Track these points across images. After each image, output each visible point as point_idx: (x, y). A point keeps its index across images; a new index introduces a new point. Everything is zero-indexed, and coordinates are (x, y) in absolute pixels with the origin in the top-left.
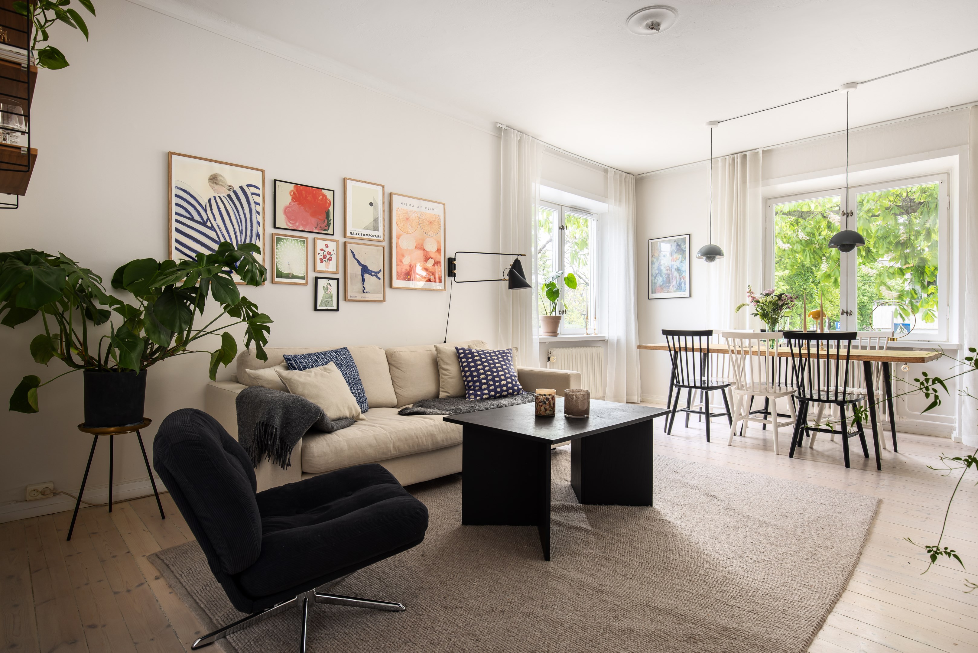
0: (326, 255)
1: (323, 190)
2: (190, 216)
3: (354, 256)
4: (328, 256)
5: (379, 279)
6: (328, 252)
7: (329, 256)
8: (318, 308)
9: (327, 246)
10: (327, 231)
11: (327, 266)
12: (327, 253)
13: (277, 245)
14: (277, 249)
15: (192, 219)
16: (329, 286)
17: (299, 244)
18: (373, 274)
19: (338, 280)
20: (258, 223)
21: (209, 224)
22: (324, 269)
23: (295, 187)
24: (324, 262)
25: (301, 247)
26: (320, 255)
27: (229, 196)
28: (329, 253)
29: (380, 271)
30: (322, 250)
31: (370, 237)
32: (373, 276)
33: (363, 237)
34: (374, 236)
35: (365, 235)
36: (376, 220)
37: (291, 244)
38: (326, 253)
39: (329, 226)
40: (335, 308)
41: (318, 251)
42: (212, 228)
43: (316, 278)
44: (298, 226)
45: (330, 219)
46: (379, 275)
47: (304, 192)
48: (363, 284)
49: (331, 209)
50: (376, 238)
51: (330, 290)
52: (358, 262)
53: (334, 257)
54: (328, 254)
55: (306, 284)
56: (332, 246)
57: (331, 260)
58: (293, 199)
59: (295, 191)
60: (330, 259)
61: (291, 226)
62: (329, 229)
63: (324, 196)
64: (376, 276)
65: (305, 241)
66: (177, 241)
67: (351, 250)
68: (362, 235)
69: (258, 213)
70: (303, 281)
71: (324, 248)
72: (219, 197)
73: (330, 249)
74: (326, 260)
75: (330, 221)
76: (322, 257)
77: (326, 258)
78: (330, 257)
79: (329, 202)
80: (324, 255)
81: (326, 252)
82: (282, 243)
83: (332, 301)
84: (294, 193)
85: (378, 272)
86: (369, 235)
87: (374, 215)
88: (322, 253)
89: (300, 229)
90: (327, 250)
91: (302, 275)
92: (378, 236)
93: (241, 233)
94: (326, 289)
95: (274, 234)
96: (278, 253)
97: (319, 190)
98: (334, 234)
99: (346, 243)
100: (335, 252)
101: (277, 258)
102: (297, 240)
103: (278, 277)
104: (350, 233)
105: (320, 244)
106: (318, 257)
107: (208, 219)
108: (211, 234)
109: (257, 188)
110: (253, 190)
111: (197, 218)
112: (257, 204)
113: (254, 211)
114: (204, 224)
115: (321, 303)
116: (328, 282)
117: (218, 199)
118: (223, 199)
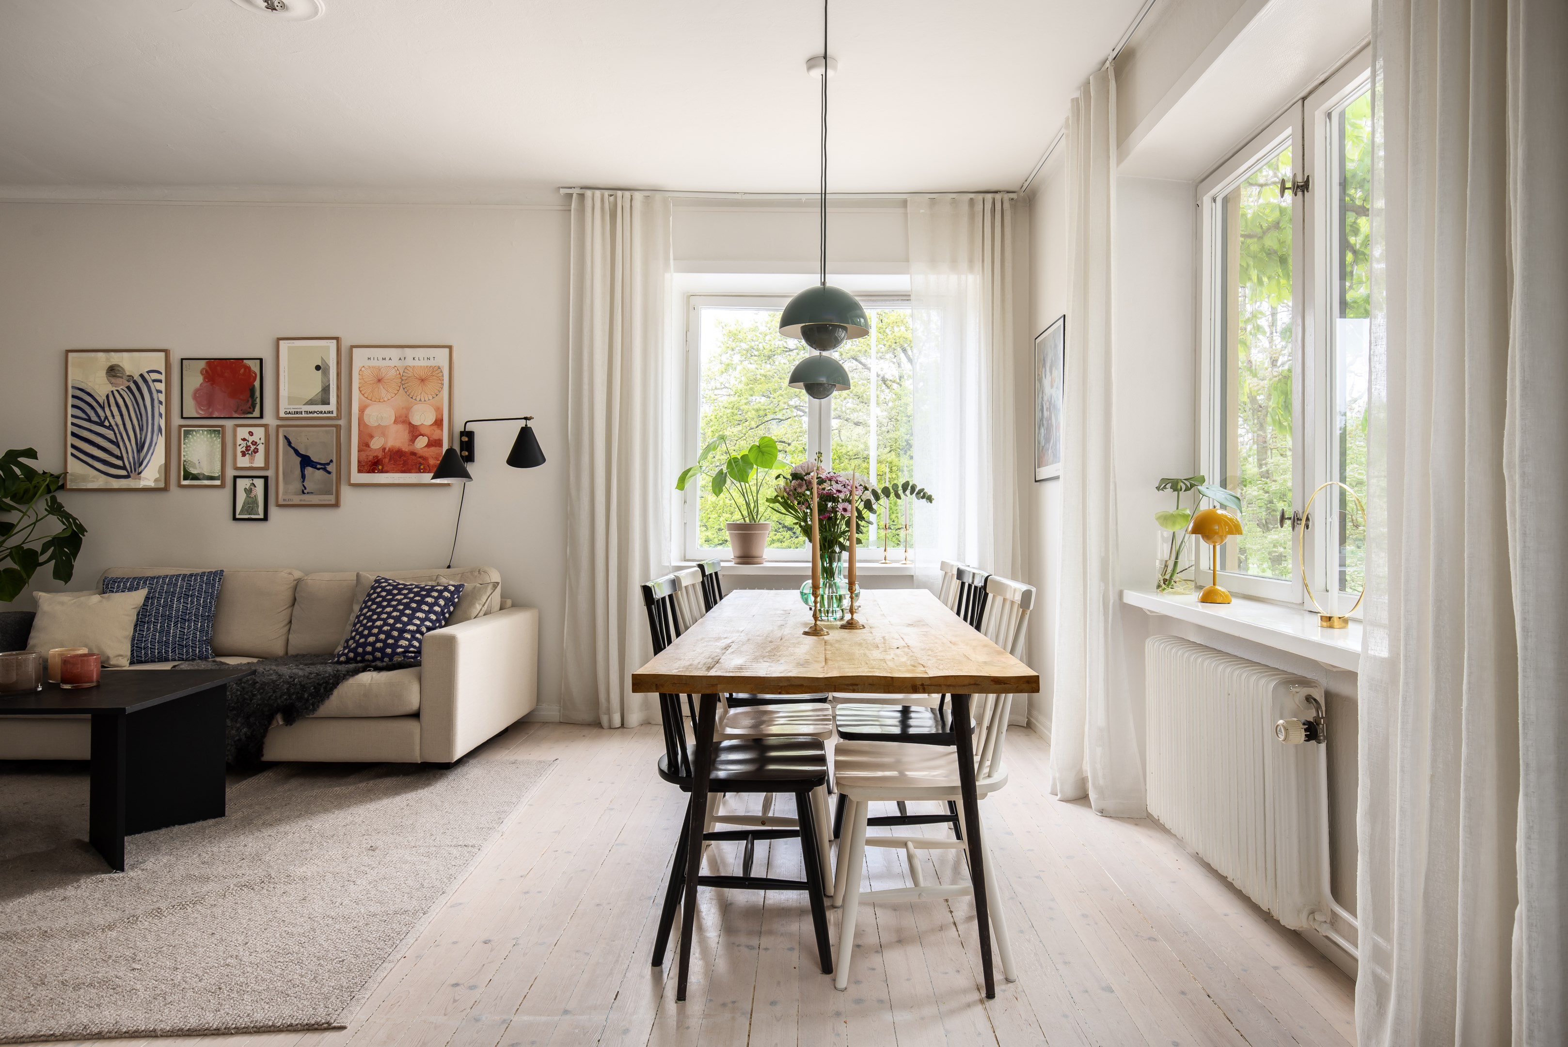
0: (250, 446)
1: (245, 361)
2: (86, 417)
3: (289, 443)
4: (253, 447)
5: (329, 473)
6: (253, 441)
7: (255, 447)
8: (238, 516)
9: (251, 433)
10: (252, 414)
11: (252, 460)
12: (252, 443)
13: (184, 440)
14: (184, 444)
15: (89, 420)
16: (252, 487)
17: (213, 435)
18: (319, 466)
19: (266, 478)
20: (161, 415)
21: (107, 423)
22: (248, 465)
23: (207, 363)
24: (247, 455)
25: (216, 438)
26: (242, 446)
27: (129, 388)
28: (254, 443)
29: (331, 461)
30: (244, 440)
31: (315, 415)
32: (319, 469)
33: (304, 415)
34: (321, 412)
35: (306, 412)
36: (326, 389)
37: (202, 436)
38: (249, 444)
39: (254, 407)
40: (261, 516)
41: (239, 441)
42: (110, 427)
43: (235, 478)
44: (212, 413)
45: (255, 397)
46: (329, 468)
47: (219, 368)
48: (303, 481)
49: (257, 384)
50: (325, 415)
51: (253, 493)
52: (296, 452)
53: (261, 448)
54: (253, 445)
55: (222, 486)
56: (259, 434)
57: (257, 452)
58: (204, 379)
59: (208, 368)
60: (256, 451)
61: (203, 414)
62: (254, 411)
63: (248, 368)
64: (325, 469)
65: (219, 432)
66: (73, 446)
67: (285, 437)
68: (303, 413)
69: (161, 403)
70: (218, 483)
71: (247, 436)
72: (117, 391)
73: (255, 438)
74: (250, 452)
75: (255, 401)
76: (244, 449)
77: (250, 450)
78: (256, 448)
79: (254, 375)
80: (247, 447)
81: (250, 441)
82: (190, 436)
83: (258, 506)
84: (207, 371)
85: (328, 464)
86: (315, 412)
87: (322, 382)
88: (244, 444)
89: (214, 416)
90: (251, 439)
91: (217, 475)
92: (329, 412)
93: (141, 429)
94: (248, 491)
95: (181, 426)
96: (186, 450)
97: (240, 361)
98: (261, 417)
99: (278, 427)
100: (263, 441)
101: (184, 456)
102: (210, 430)
103: (185, 478)
104: (286, 413)
105: (242, 433)
106: (239, 450)
107: (106, 417)
108: (109, 434)
109: (160, 373)
110: (155, 376)
111: (94, 418)
112: (159, 392)
113: (156, 402)
114: (101, 424)
115: (242, 510)
116: (251, 482)
117: (116, 393)
118: (122, 392)
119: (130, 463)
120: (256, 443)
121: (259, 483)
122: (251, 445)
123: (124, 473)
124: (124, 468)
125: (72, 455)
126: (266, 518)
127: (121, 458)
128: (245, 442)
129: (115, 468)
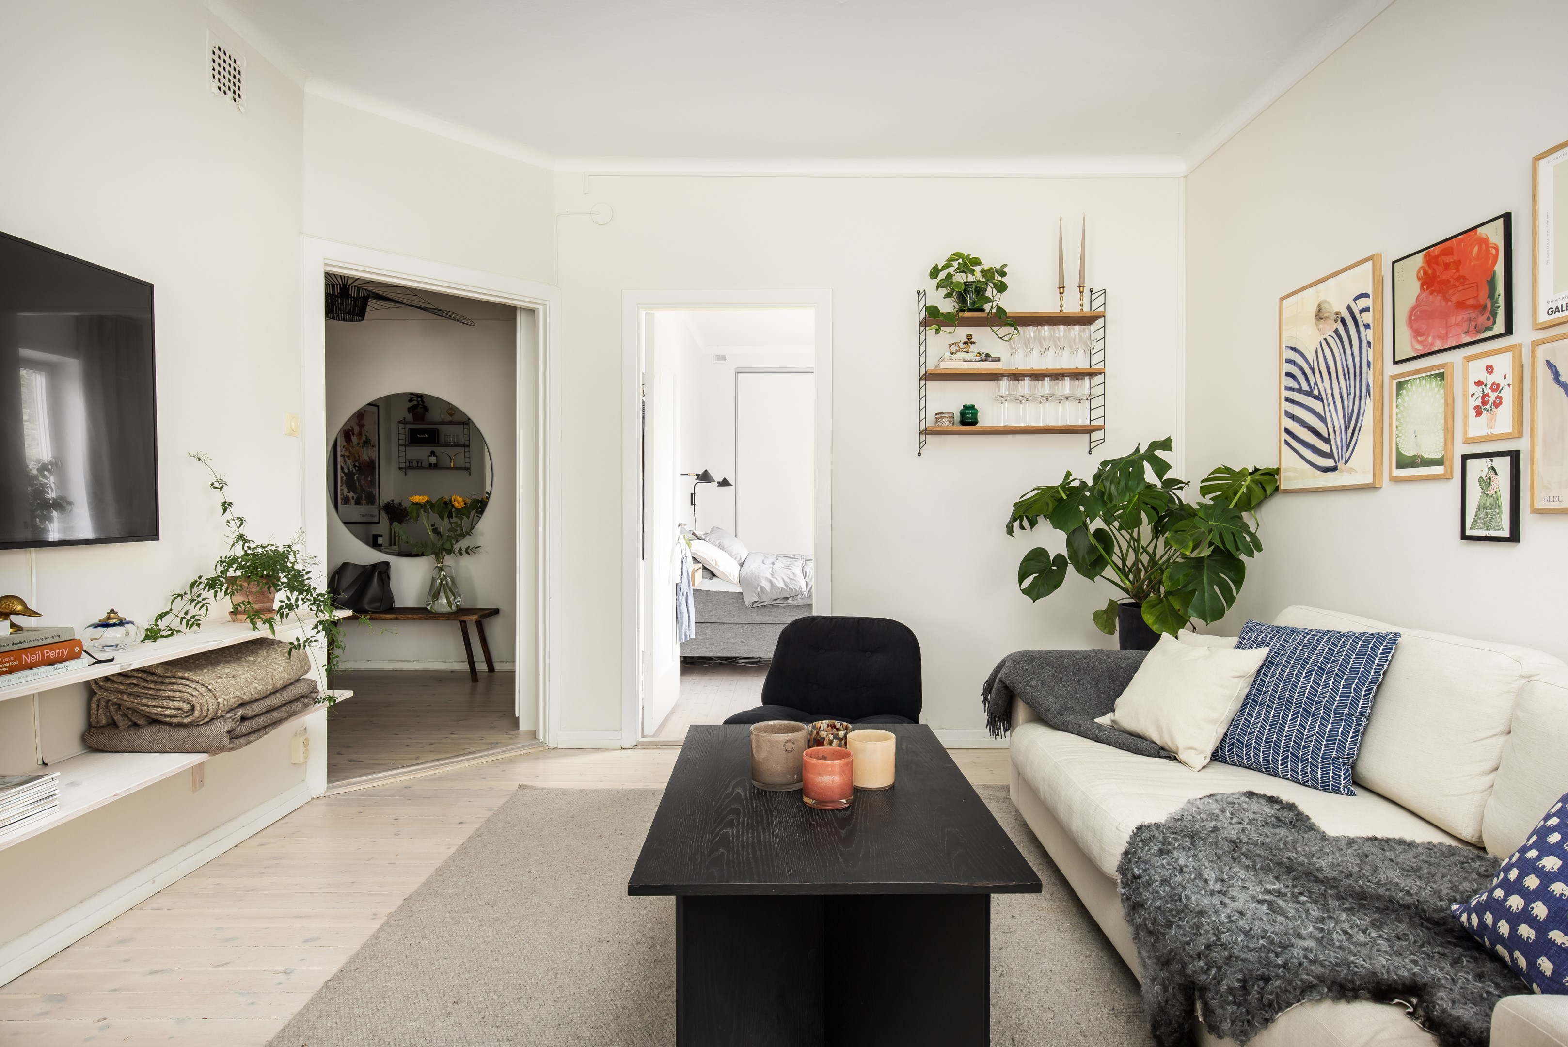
0: (1488, 395)
1: (1479, 230)
2: (1298, 387)
3: (1556, 375)
4: (1493, 396)
6: (1494, 384)
7: (1496, 394)
8: (1469, 533)
9: (1490, 369)
10: (1493, 329)
11: (1491, 423)
12: (1491, 388)
13: (1397, 399)
15: (1300, 391)
16: (1492, 475)
17: (1434, 383)
19: (1515, 456)
20: (1369, 365)
21: (1316, 392)
22: (1484, 432)
23: (1426, 255)
24: (1484, 413)
25: (1436, 389)
26: (1475, 397)
27: (1336, 331)
28: (1496, 387)
30: (1479, 383)
37: (1420, 389)
38: (1487, 390)
39: (1494, 315)
40: (1507, 532)
41: (1472, 387)
42: (1319, 398)
43: (1465, 458)
44: (1432, 344)
45: (1497, 294)
47: (1442, 259)
49: (1498, 267)
51: (1494, 485)
53: (1507, 395)
54: (1493, 390)
55: (1445, 476)
56: (1503, 364)
57: (1501, 403)
58: (1423, 284)
59: (1426, 265)
60: (1497, 404)
61: (1420, 349)
62: (1494, 323)
63: (1484, 242)
65: (1444, 374)
66: (1287, 431)
67: (1548, 362)
69: (1370, 344)
70: (1439, 470)
71: (1483, 376)
72: (1325, 339)
73: (1497, 377)
74: (1488, 407)
75: (1497, 302)
76: (1479, 402)
77: (1488, 401)
78: (1498, 397)
79: (1494, 251)
80: (1485, 396)
81: (1489, 385)
82: (1404, 391)
83: (1500, 514)
84: (1425, 272)
88: (1478, 391)
89: (1436, 349)
90: (1489, 380)
91: (1439, 456)
93: (1349, 394)
94: (1485, 483)
95: (1393, 377)
96: (1399, 416)
97: (1472, 233)
98: (1509, 330)
99: (1536, 344)
100: (1509, 380)
101: (1397, 427)
102: (1430, 376)
103: (1399, 466)
104: (1551, 312)
105: (1477, 370)
106: (1473, 403)
107: (1316, 383)
108: (1317, 406)
109: (1366, 295)
110: (1363, 303)
111: (1305, 387)
112: (1367, 326)
113: (1365, 344)
114: (1309, 394)
115: (1475, 521)
116: (1490, 464)
117: (1324, 343)
118: (1330, 340)
119: (1337, 448)
120: (1498, 385)
121: (1503, 465)
122: (1490, 391)
123: (1330, 463)
124: (1330, 455)
125: (1287, 443)
126: (1514, 537)
127: (1327, 441)
128: (1481, 387)
129: (1322, 456)
